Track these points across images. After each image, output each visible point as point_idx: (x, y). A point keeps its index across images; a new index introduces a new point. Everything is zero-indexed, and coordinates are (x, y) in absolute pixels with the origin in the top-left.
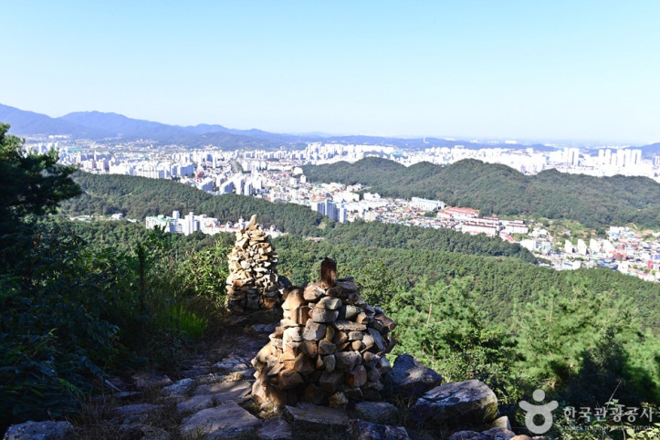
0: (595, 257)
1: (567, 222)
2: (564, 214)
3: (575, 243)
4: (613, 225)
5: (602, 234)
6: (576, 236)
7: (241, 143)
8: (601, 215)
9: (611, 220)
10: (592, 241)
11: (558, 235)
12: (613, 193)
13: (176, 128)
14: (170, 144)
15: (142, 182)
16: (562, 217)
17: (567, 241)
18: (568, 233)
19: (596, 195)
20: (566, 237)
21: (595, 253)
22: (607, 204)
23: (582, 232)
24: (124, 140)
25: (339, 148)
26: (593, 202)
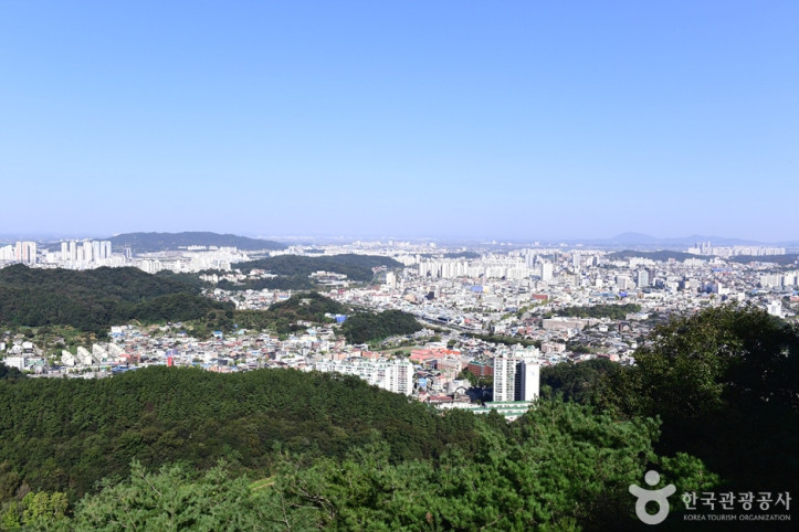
0: (105, 365)
1: (57, 328)
2: (50, 319)
3: (74, 353)
4: (114, 325)
5: (104, 337)
6: (72, 344)
8: (98, 314)
9: (109, 319)
10: (95, 346)
11: (48, 347)
12: (101, 288)
16: (48, 322)
17: (64, 352)
18: (62, 341)
19: (82, 292)
20: (60, 346)
21: (104, 360)
22: (101, 300)
23: (79, 338)
26: (84, 300)
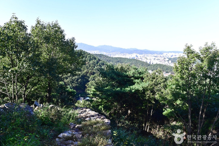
7: (143, 53)
13: (124, 49)
14: (124, 53)
15: (127, 60)
24: (112, 52)
25: (174, 54)
